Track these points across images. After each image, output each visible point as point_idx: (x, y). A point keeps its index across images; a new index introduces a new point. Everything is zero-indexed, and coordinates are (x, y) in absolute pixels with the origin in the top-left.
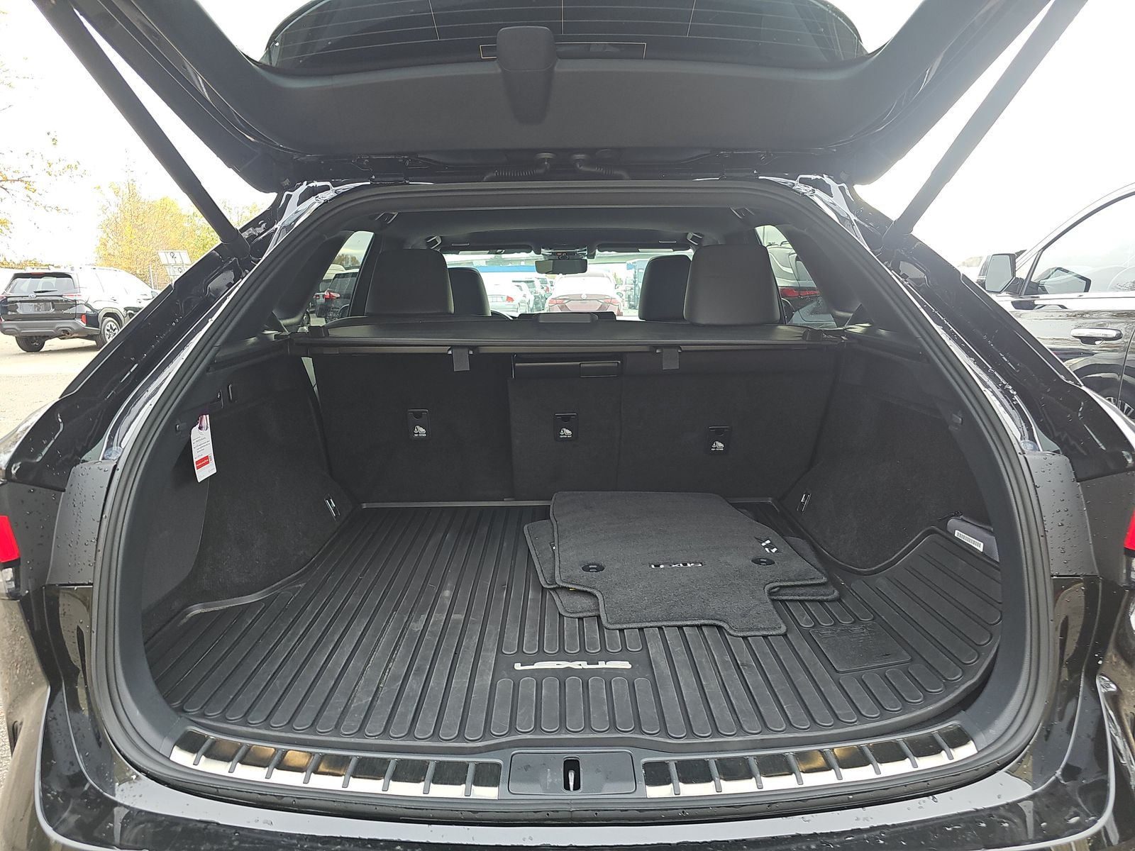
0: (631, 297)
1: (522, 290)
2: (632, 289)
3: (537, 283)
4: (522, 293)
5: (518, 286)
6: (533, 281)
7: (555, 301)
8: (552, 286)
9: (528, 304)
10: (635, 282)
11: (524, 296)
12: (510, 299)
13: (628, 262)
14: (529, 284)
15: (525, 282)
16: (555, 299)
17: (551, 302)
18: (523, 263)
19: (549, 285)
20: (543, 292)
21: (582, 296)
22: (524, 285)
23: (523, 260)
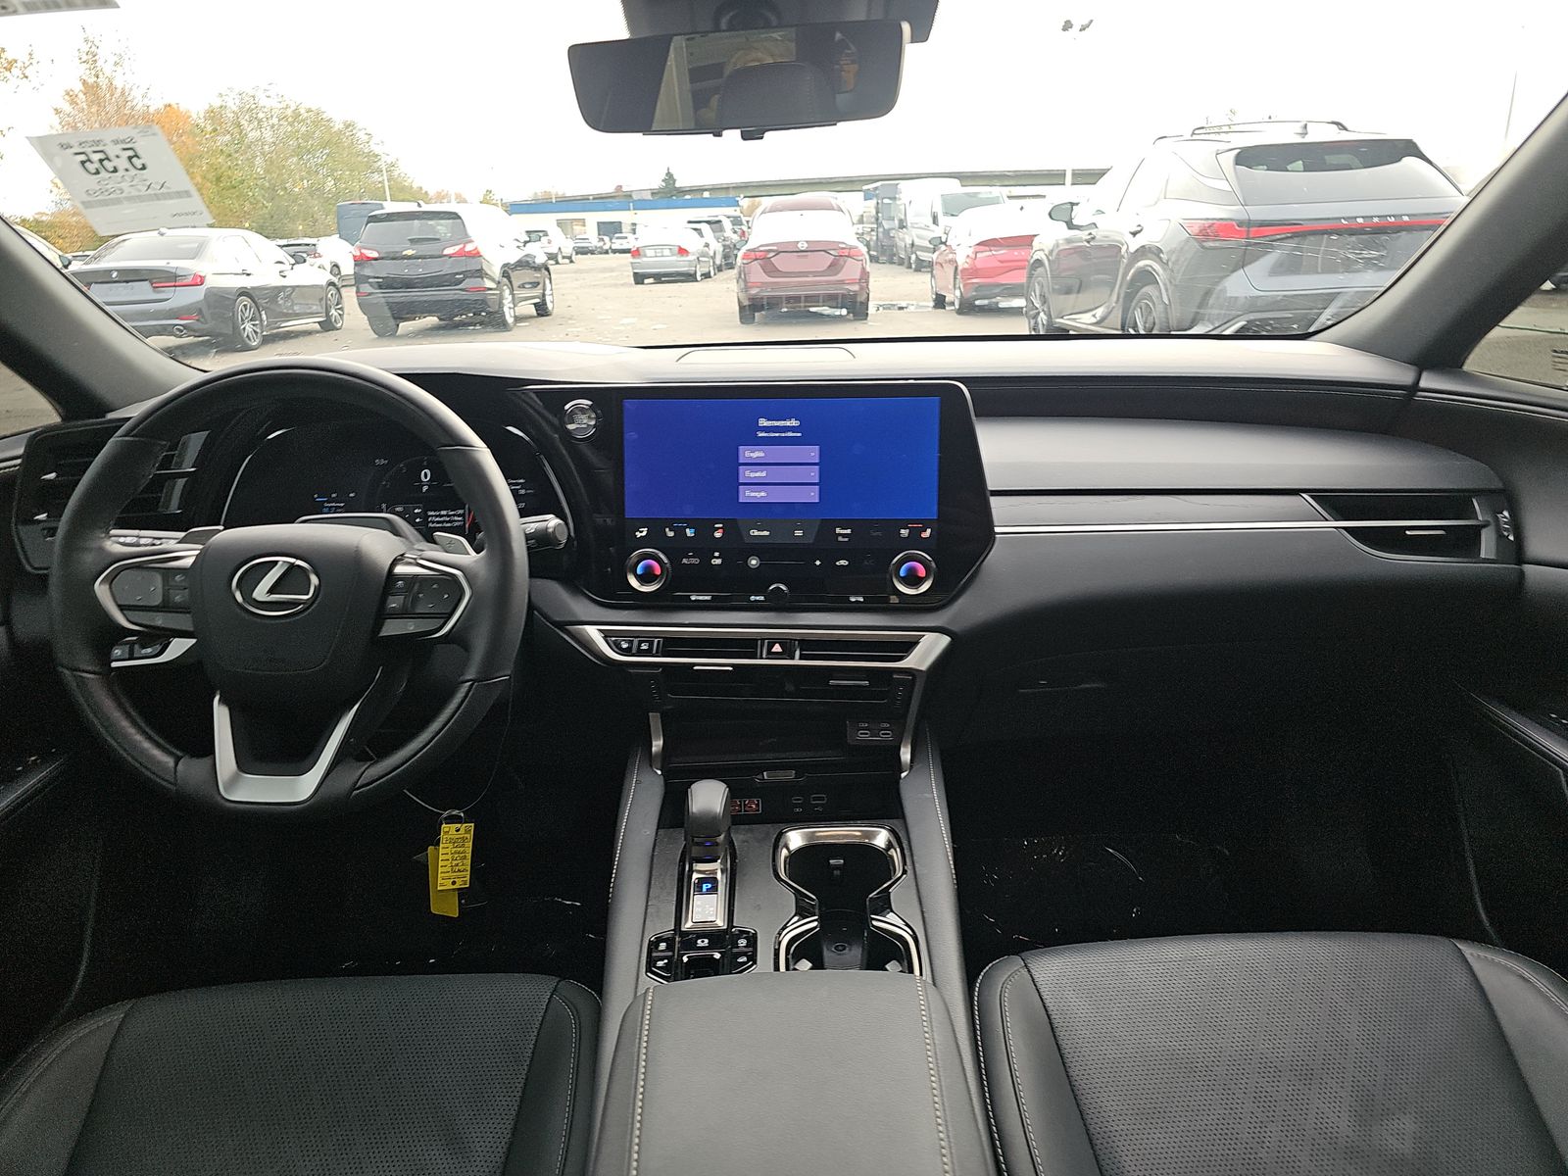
0: (872, 243)
1: (702, 236)
2: (872, 230)
3: (727, 224)
4: (703, 241)
5: (695, 229)
6: (720, 221)
7: (752, 255)
8: (749, 228)
9: (713, 258)
10: (877, 219)
11: (707, 245)
12: (682, 251)
13: (865, 187)
14: (714, 226)
15: (708, 222)
16: (753, 250)
17: (745, 256)
18: (706, 194)
19: (745, 228)
20: (735, 238)
21: (799, 245)
22: (705, 227)
23: (706, 190)
